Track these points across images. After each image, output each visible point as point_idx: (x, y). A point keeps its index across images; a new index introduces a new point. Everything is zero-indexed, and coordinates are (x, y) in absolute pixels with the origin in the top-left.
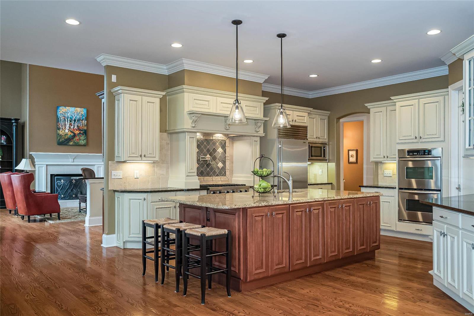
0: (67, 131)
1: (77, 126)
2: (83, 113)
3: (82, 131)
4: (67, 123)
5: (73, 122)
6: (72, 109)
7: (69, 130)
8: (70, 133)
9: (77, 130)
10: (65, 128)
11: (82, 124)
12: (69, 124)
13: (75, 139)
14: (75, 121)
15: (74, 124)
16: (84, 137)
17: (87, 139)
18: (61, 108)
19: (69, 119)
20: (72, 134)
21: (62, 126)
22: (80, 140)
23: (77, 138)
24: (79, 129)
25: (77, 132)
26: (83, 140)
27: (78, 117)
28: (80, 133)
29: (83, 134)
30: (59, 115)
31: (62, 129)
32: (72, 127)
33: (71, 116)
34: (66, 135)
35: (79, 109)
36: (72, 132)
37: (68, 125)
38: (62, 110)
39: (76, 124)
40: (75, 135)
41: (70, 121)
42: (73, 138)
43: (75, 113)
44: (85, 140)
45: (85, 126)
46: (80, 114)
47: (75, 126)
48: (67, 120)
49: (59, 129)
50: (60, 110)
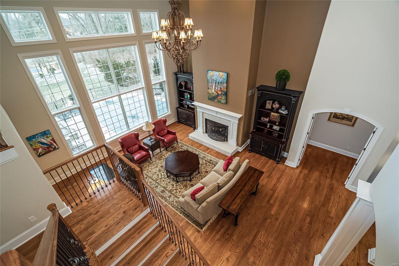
0: (213, 91)
1: (220, 88)
2: (224, 77)
3: (223, 92)
4: (213, 85)
5: (217, 84)
6: (216, 73)
7: (214, 90)
8: (215, 93)
9: (220, 91)
10: (212, 88)
11: (223, 86)
12: (214, 85)
13: (218, 98)
14: (218, 83)
15: (218, 86)
16: (224, 97)
17: (227, 99)
18: (209, 72)
19: (214, 81)
20: (216, 94)
21: (210, 86)
22: (222, 99)
23: (220, 97)
24: (221, 90)
25: (220, 93)
26: (224, 100)
27: (221, 80)
28: (222, 94)
29: (224, 95)
30: (209, 78)
31: (210, 89)
32: (216, 88)
33: (216, 79)
34: (213, 93)
35: (221, 73)
36: (216, 92)
37: (214, 87)
38: (211, 73)
39: (219, 86)
40: (218, 95)
41: (215, 83)
42: (217, 97)
43: (219, 77)
44: (225, 100)
45: (225, 88)
46: (222, 78)
47: (218, 87)
48: (213, 82)
49: (208, 89)
50: (209, 74)
